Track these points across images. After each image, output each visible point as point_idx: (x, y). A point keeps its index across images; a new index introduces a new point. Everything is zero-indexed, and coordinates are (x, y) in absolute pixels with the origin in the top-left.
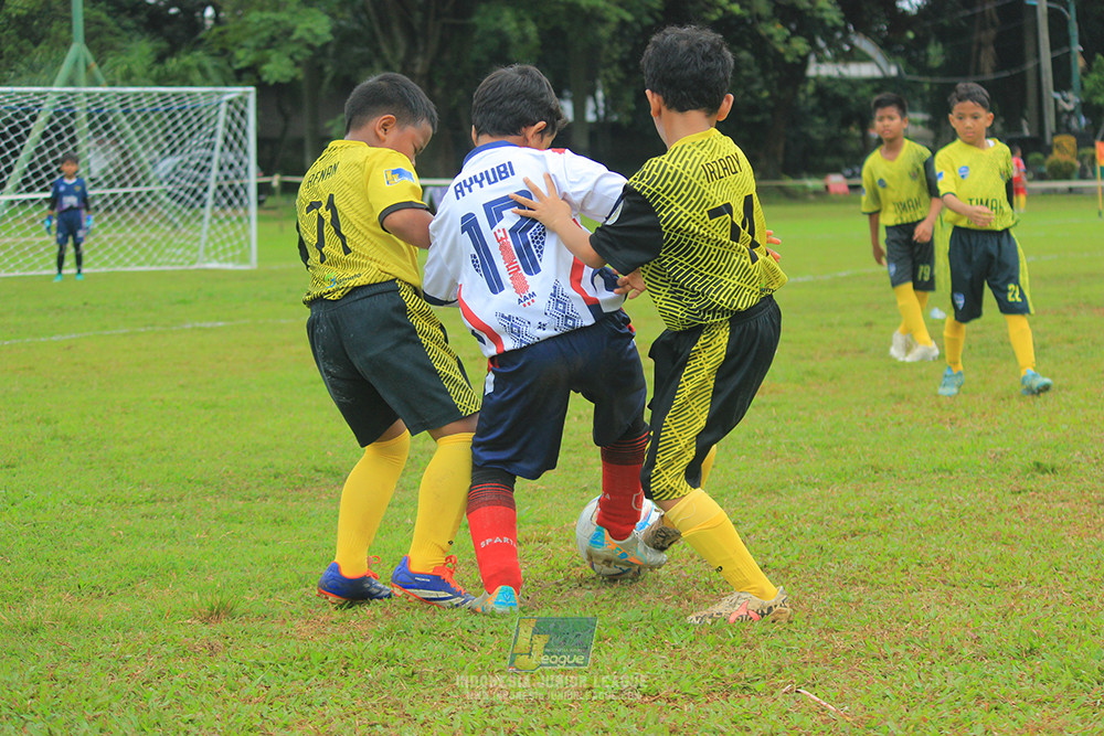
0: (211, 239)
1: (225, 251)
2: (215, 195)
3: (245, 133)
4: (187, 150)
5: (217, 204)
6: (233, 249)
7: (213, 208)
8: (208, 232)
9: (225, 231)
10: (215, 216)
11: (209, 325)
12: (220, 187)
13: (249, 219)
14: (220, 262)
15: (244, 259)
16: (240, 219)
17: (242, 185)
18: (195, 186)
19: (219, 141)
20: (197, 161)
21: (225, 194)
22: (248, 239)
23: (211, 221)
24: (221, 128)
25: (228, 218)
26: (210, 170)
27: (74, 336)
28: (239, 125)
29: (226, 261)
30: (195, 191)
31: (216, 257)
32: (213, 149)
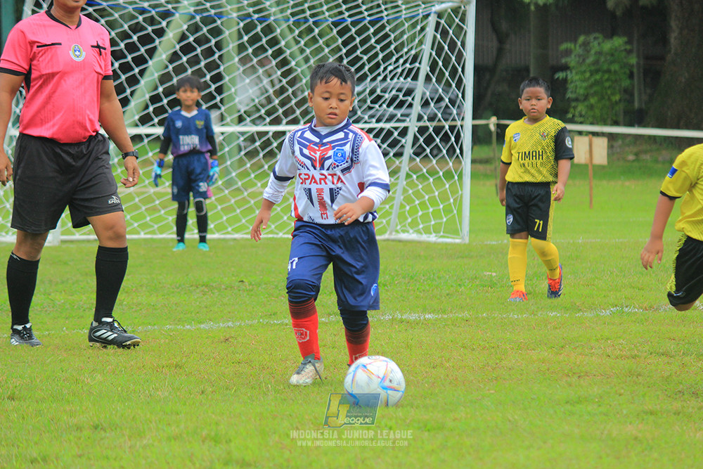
0: (408, 200)
1: (425, 218)
2: (416, 139)
3: (460, 56)
4: (380, 78)
5: (417, 154)
6: (436, 215)
7: (411, 159)
8: (405, 191)
9: (428, 190)
10: (414, 170)
11: (413, 317)
12: (422, 130)
13: (460, 176)
14: (418, 232)
15: (453, 230)
16: (448, 175)
17: (452, 128)
18: (388, 126)
19: (425, 68)
20: (394, 92)
21: (429, 140)
22: (459, 200)
23: (408, 176)
24: (427, 48)
25: (432, 172)
26: (411, 105)
27: (230, 324)
28: (452, 46)
29: (427, 231)
30: (389, 133)
31: (414, 224)
32: (415, 78)
